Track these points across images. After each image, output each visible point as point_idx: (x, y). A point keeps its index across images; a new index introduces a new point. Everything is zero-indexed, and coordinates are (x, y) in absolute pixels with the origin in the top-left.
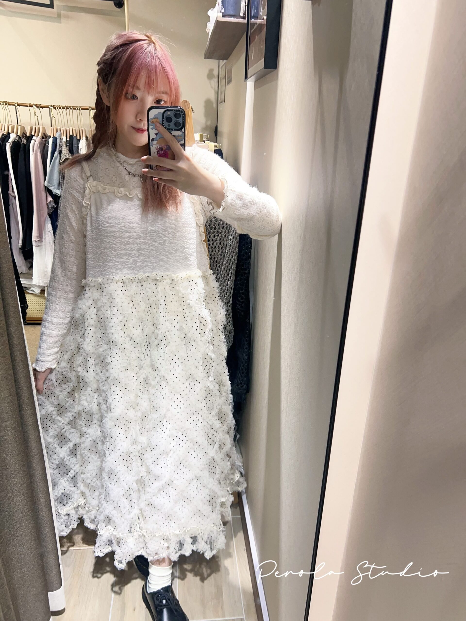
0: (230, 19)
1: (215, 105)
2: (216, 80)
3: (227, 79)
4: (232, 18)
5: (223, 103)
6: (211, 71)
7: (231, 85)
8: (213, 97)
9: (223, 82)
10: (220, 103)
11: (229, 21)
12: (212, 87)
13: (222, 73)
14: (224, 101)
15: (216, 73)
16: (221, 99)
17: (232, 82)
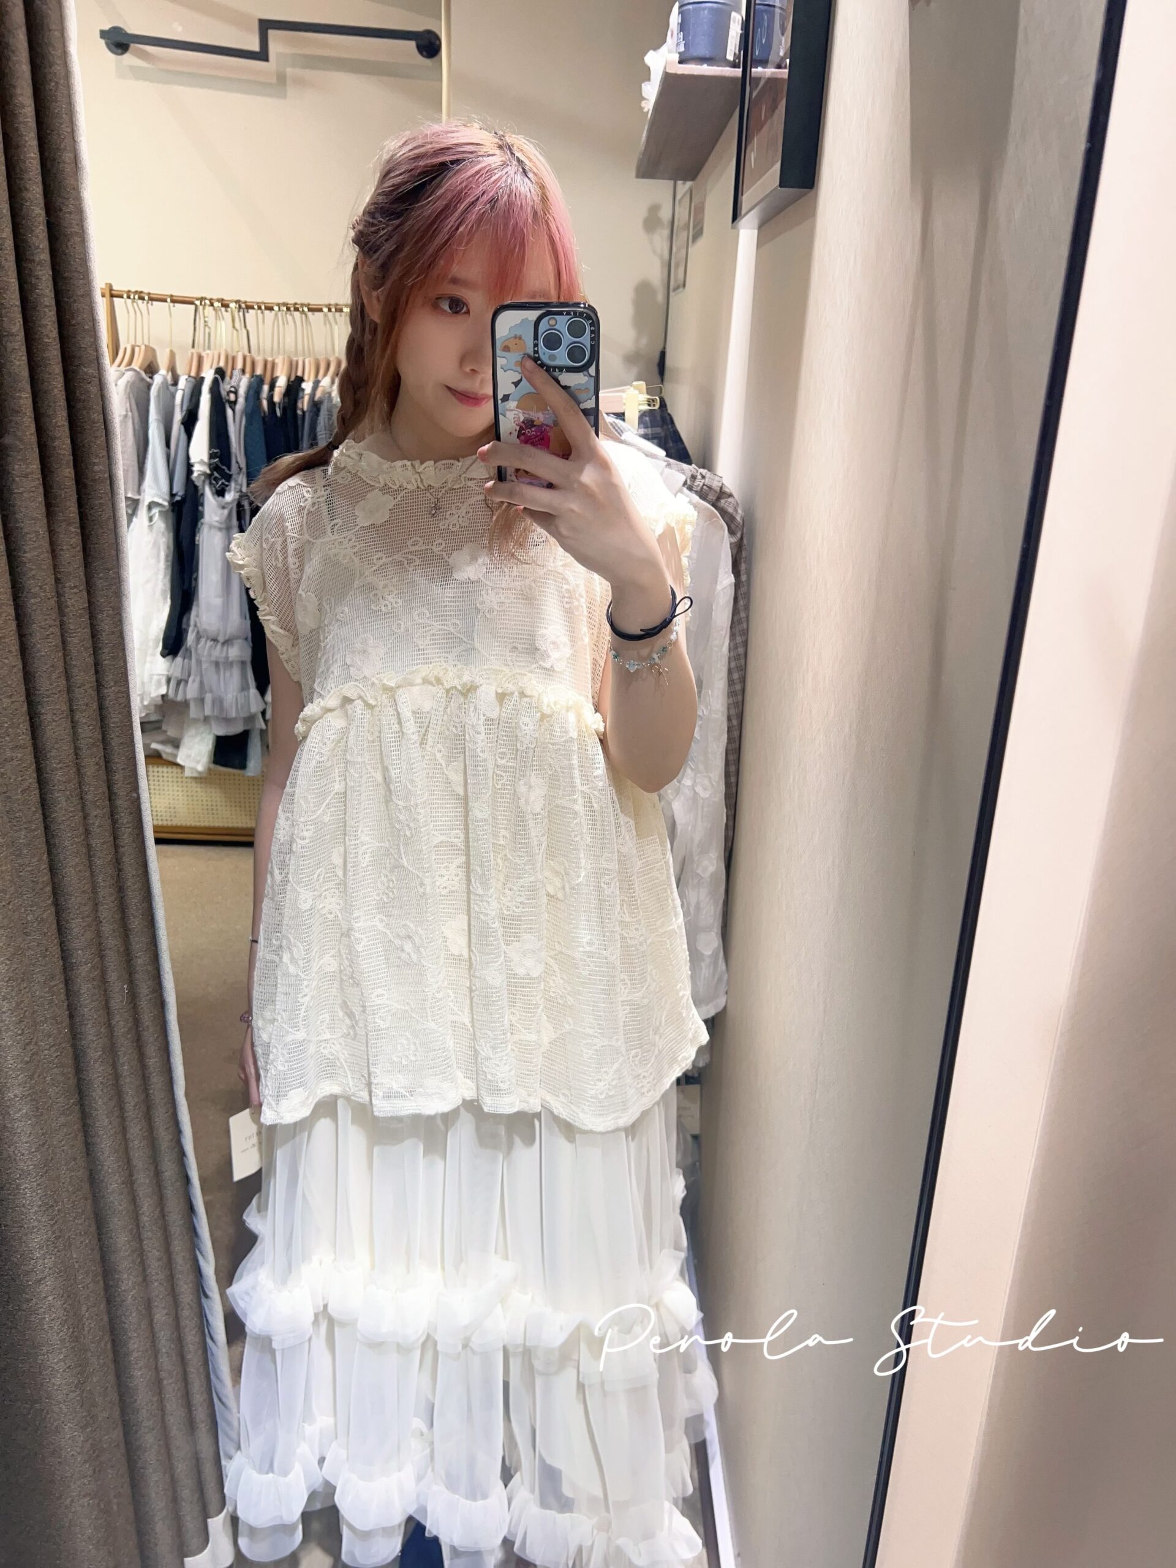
0: (698, 67)
1: (660, 297)
2: (666, 232)
3: (694, 227)
4: (705, 66)
5: (681, 289)
6: (654, 209)
7: (701, 242)
8: (655, 274)
9: (681, 237)
10: (674, 290)
11: (695, 73)
12: (654, 252)
13: (682, 214)
14: (684, 285)
15: (665, 214)
16: (676, 280)
17: (705, 233)
